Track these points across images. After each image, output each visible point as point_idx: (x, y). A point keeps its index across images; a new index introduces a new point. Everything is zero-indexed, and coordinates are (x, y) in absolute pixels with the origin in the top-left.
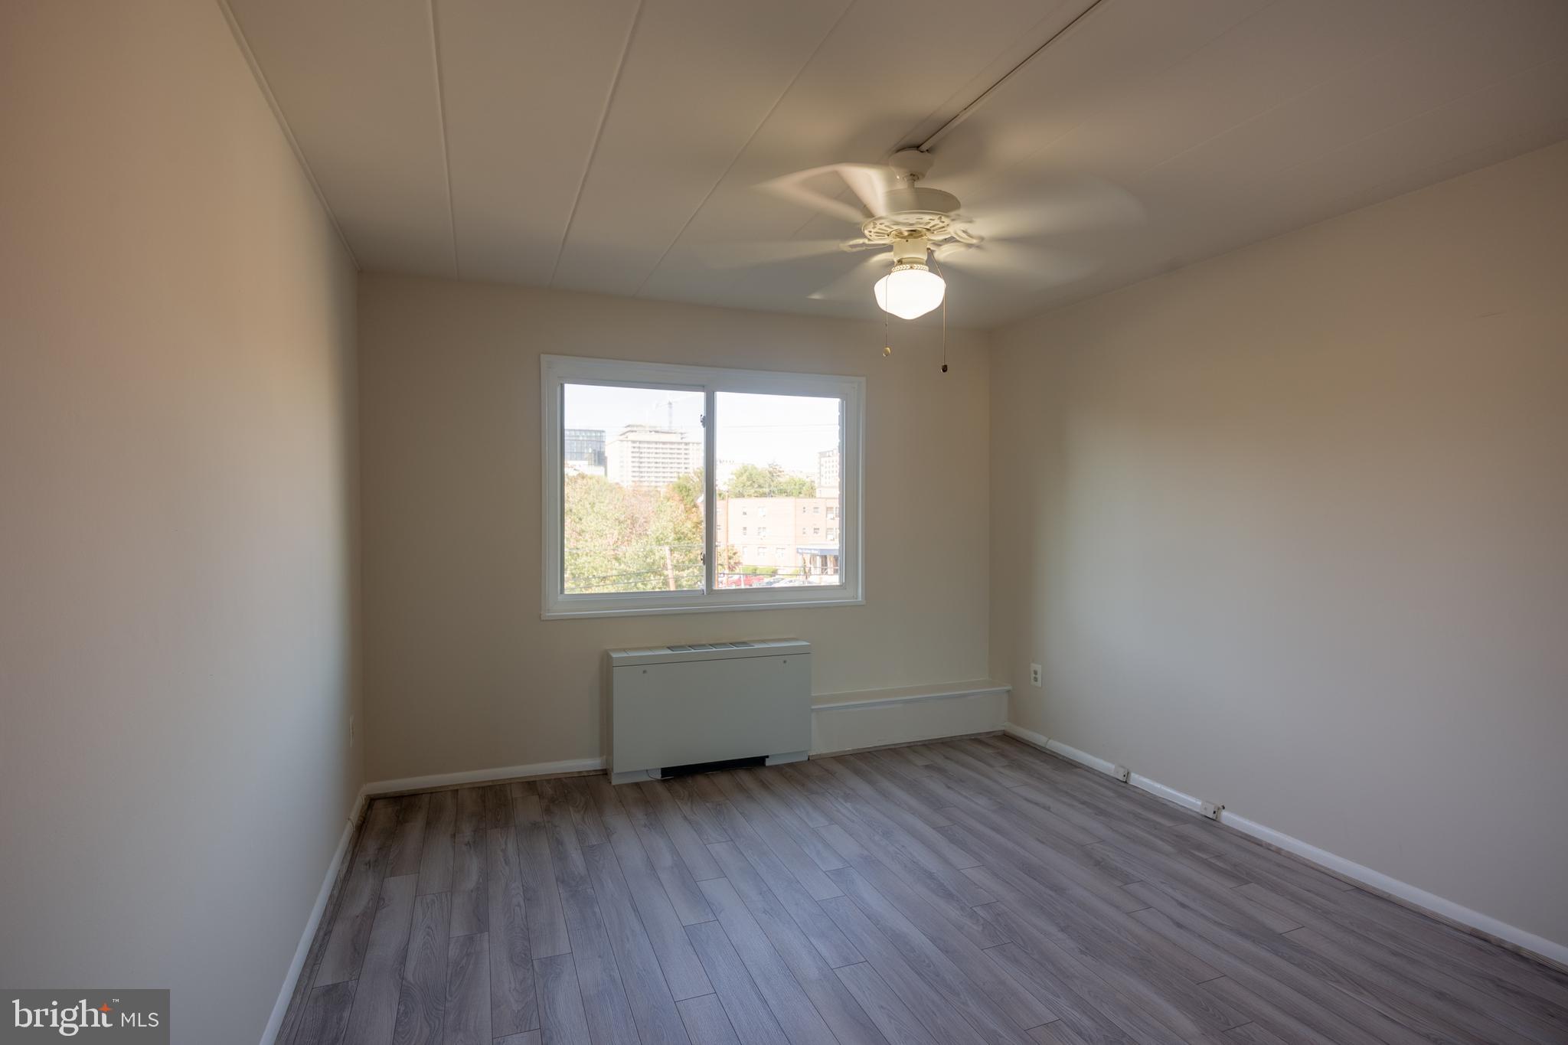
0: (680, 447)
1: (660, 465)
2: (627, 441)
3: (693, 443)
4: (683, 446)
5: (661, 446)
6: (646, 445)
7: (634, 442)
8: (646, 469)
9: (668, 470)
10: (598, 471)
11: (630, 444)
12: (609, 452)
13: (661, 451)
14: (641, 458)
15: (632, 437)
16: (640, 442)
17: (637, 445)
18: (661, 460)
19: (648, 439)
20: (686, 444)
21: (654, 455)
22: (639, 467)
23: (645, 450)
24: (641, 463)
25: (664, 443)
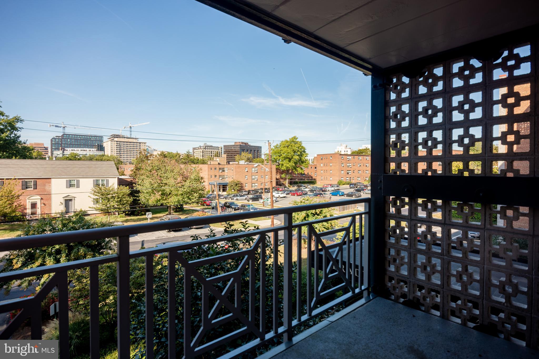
0: (137, 144)
1: (129, 151)
2: (114, 141)
3: (143, 143)
4: (138, 144)
5: (129, 143)
6: (122, 143)
7: (117, 142)
8: (122, 153)
9: (132, 153)
10: (101, 153)
11: (115, 143)
12: (105, 145)
13: (129, 145)
14: (120, 148)
15: (116, 139)
16: (120, 142)
17: (119, 143)
18: (129, 149)
19: (124, 141)
20: (140, 143)
21: (126, 147)
22: (120, 152)
23: (122, 145)
24: (120, 150)
25: (130, 142)
